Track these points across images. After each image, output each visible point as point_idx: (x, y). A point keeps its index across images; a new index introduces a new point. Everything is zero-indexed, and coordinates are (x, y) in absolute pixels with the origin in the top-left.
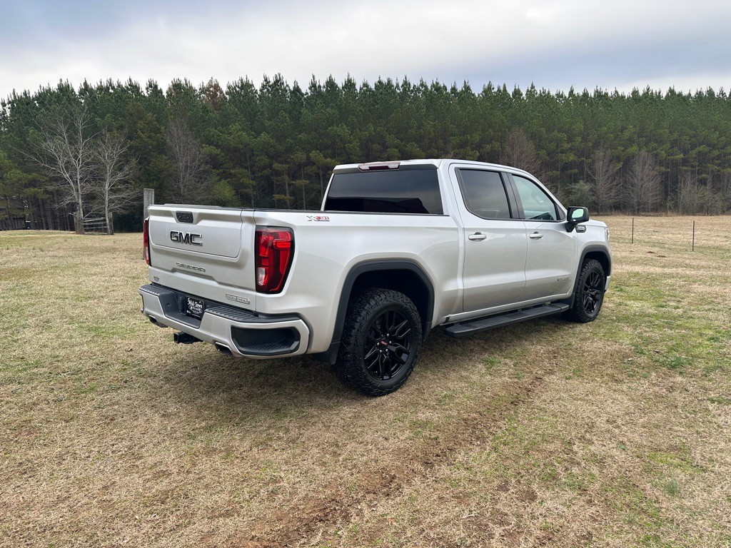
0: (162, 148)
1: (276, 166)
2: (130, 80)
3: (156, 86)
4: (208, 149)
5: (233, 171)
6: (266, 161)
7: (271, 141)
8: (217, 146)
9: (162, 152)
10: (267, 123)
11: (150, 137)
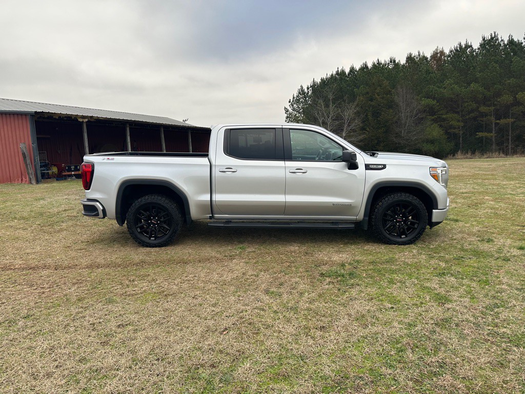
0: (391, 105)
1: (483, 109)
2: (378, 60)
3: (395, 61)
4: (426, 102)
5: (444, 116)
6: (475, 105)
7: (480, 89)
8: (434, 99)
9: (390, 107)
10: (478, 75)
11: (383, 98)
